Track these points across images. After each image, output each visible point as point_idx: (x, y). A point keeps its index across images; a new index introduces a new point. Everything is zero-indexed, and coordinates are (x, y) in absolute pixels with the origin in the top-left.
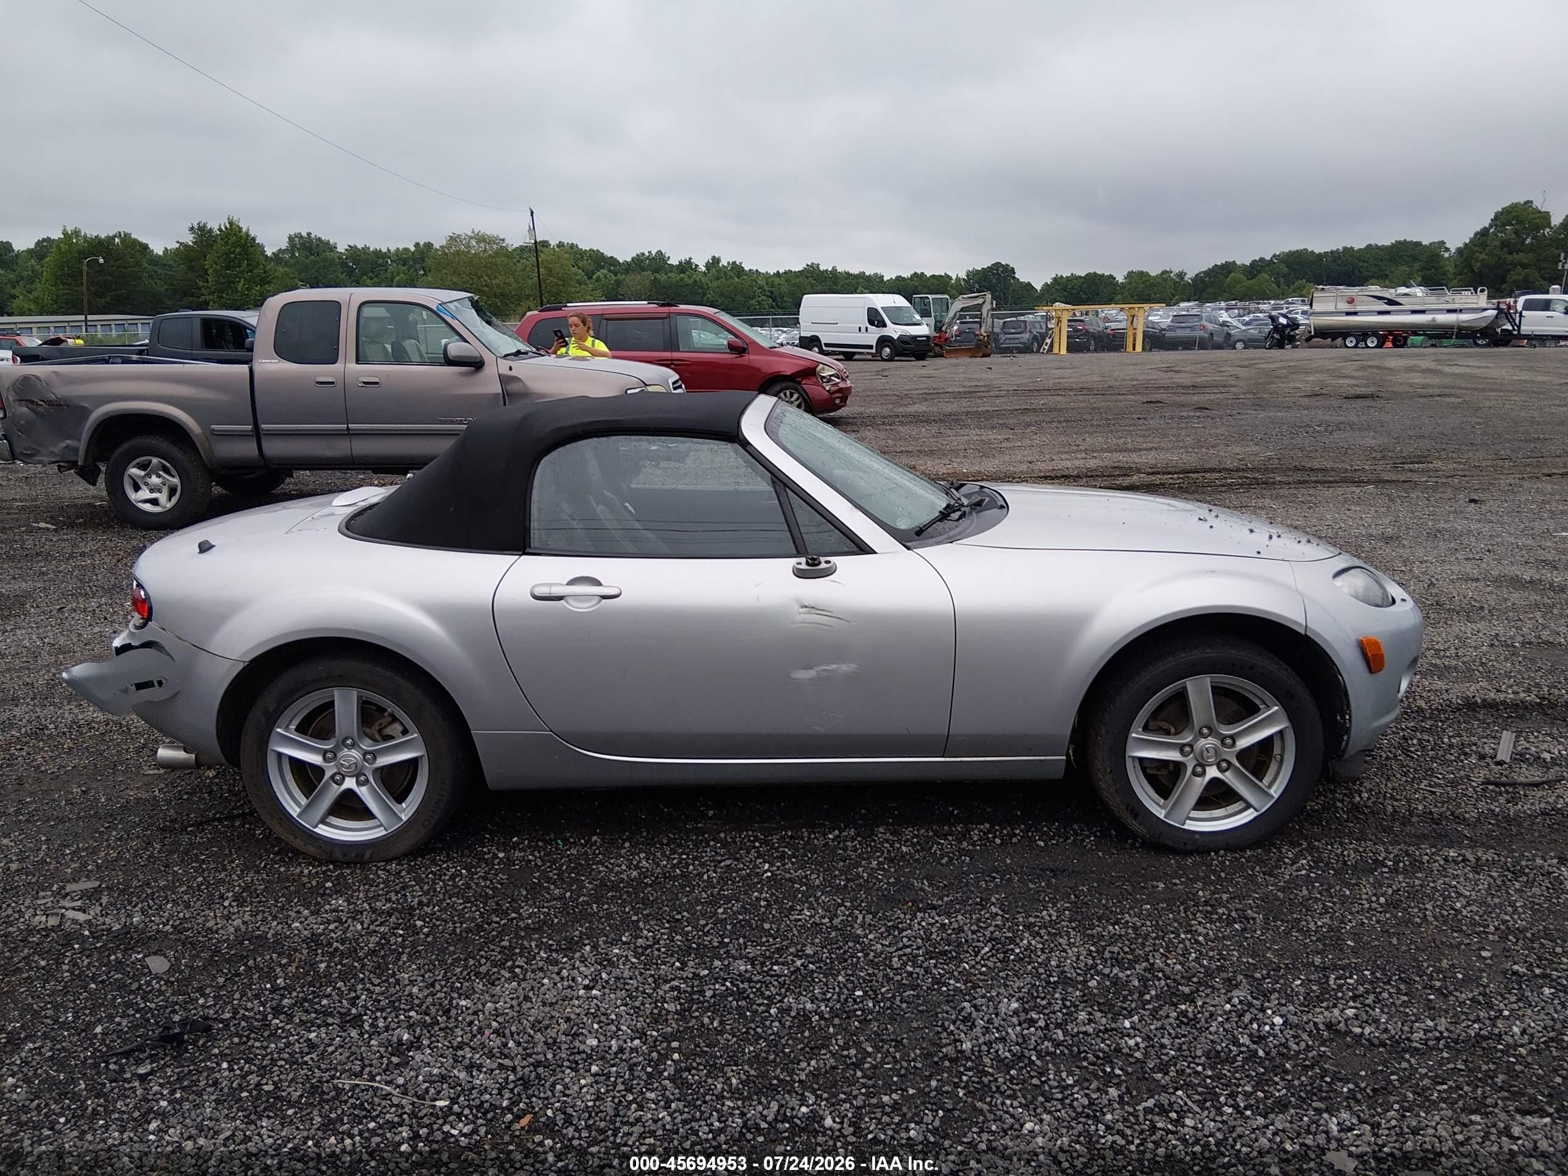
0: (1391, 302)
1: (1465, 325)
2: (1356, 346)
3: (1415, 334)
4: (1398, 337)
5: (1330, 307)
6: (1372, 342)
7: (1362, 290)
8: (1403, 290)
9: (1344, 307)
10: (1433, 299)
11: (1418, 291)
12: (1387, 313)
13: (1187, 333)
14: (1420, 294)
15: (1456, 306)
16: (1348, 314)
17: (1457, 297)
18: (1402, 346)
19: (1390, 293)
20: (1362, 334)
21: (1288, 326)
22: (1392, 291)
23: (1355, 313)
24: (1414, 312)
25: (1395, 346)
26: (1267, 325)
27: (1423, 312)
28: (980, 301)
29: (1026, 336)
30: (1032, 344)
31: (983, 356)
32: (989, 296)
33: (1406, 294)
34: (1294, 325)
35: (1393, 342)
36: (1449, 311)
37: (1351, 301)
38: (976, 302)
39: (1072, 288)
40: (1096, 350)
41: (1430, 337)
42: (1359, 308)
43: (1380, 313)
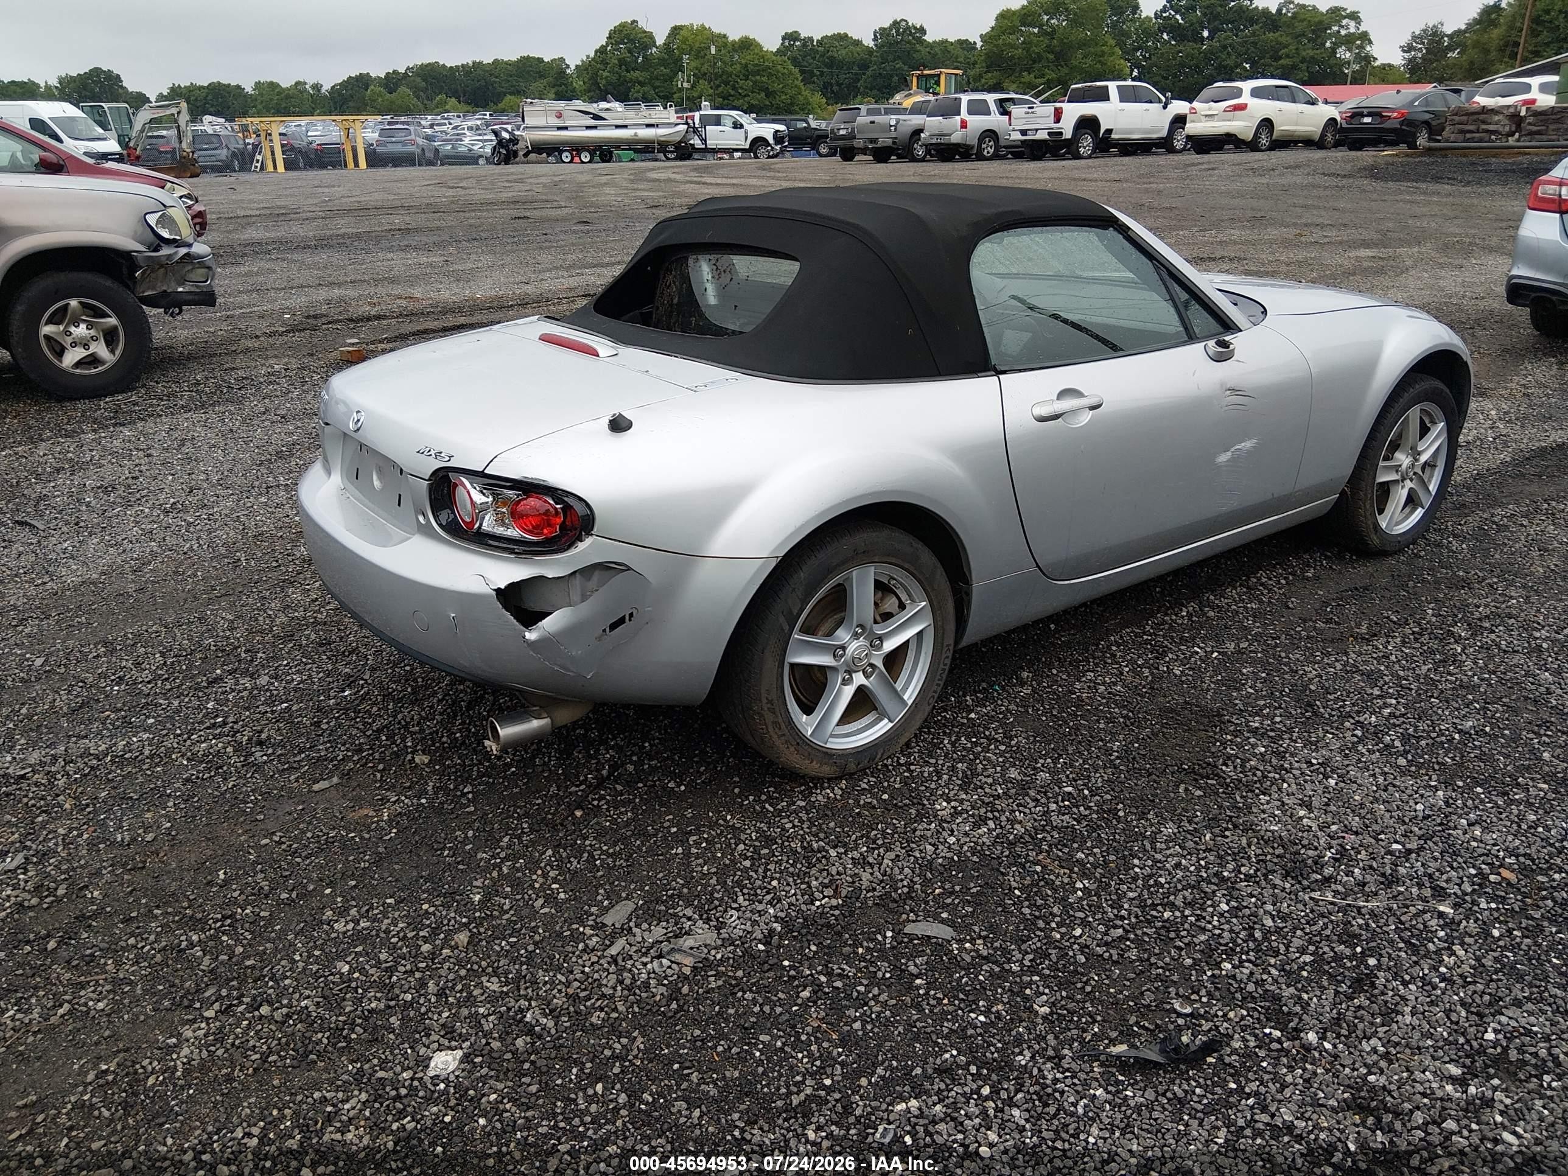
0: (596, 117)
1: (662, 139)
2: (571, 162)
3: (618, 147)
4: (603, 152)
5: (542, 122)
6: (585, 157)
7: (568, 105)
8: (604, 105)
9: (555, 121)
10: (632, 114)
11: (617, 106)
12: (595, 127)
13: (398, 148)
14: (620, 109)
15: (653, 121)
16: (559, 128)
17: (653, 112)
18: (609, 161)
19: (593, 108)
20: (577, 148)
21: (510, 140)
22: (595, 105)
23: (566, 128)
24: (617, 127)
25: (604, 161)
26: (491, 140)
27: (625, 126)
28: (174, 111)
29: (223, 153)
30: (232, 161)
31: (191, 177)
32: (184, 105)
33: (607, 109)
34: (514, 140)
35: (600, 156)
36: (648, 126)
37: (559, 116)
38: (168, 112)
39: (196, 100)
40: (305, 168)
41: (636, 151)
42: (568, 123)
43: (588, 128)
